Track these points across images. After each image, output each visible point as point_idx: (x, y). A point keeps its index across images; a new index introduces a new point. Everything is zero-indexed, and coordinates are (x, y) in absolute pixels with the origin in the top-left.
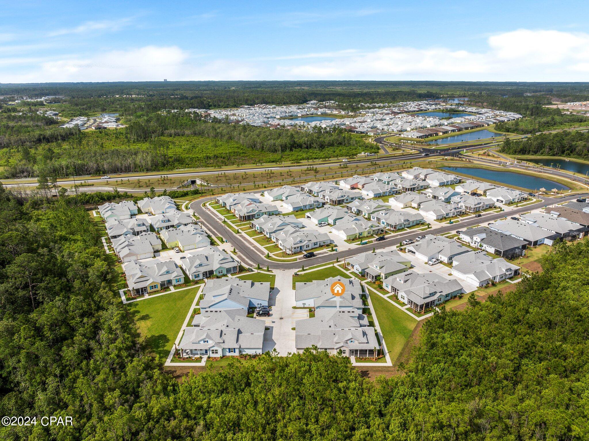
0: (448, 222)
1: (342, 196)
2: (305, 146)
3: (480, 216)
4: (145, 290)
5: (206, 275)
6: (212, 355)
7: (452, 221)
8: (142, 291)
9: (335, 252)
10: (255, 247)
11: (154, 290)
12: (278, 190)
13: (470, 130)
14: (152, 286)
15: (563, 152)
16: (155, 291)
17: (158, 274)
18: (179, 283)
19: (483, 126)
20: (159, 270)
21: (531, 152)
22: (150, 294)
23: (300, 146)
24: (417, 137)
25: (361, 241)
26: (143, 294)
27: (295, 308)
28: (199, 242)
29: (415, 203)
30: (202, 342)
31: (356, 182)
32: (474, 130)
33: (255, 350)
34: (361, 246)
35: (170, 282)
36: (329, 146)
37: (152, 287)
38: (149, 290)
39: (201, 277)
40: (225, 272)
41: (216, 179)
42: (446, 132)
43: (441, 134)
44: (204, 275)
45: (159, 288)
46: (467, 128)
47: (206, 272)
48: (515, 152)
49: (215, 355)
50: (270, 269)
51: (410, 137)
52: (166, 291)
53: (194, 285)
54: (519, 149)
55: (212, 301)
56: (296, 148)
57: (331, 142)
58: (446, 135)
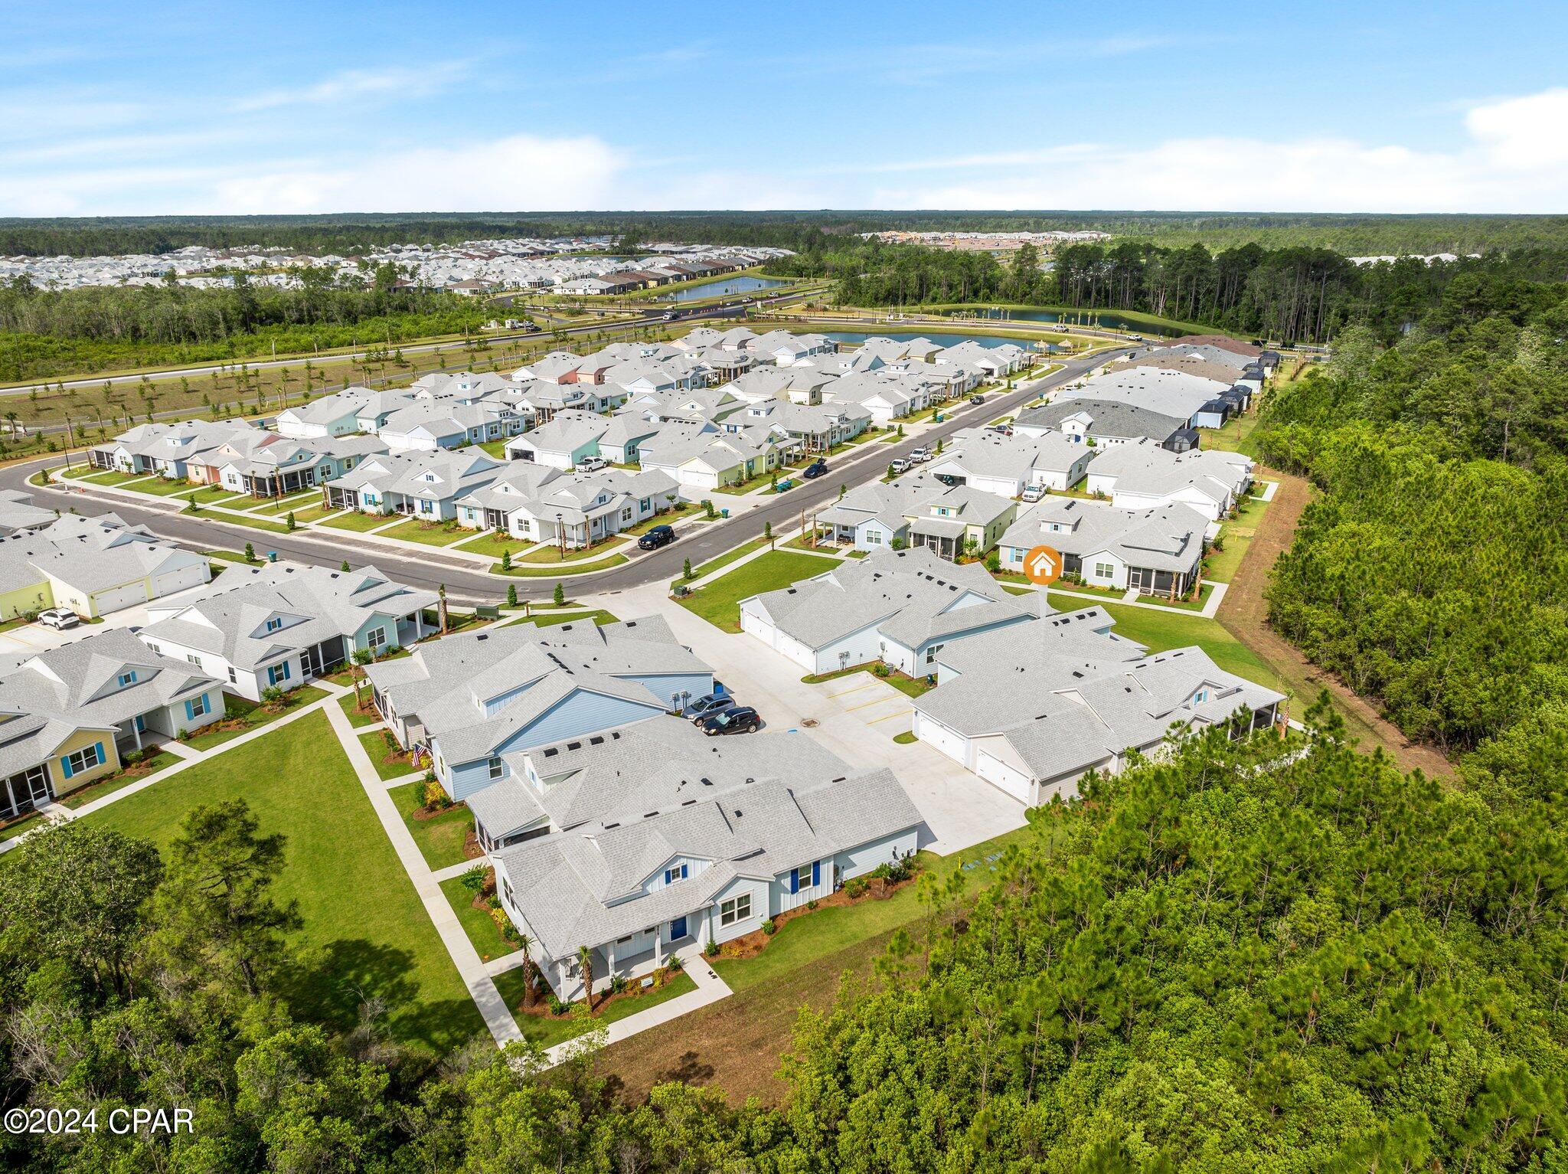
0: (931, 418)
1: (575, 396)
2: (295, 316)
3: (981, 400)
4: (37, 784)
5: (316, 663)
6: (725, 933)
7: (939, 414)
8: (22, 793)
9: (721, 522)
10: (411, 554)
11: (88, 773)
12: (330, 405)
13: (709, 278)
14: (76, 758)
15: (976, 293)
16: (100, 780)
17: (74, 695)
18: (203, 719)
19: (734, 270)
20: (74, 680)
21: (909, 300)
22: (72, 797)
23: (275, 317)
24: (602, 291)
25: (774, 481)
26: (27, 810)
27: (812, 679)
28: (162, 569)
29: (800, 389)
30: (658, 885)
31: (571, 369)
32: (718, 277)
33: (888, 847)
34: (779, 495)
35: (151, 723)
36: (370, 315)
37: (75, 762)
38: (59, 781)
39: (297, 676)
40: (392, 638)
41: (32, 406)
42: (662, 281)
43: (652, 284)
44: (304, 664)
45: (111, 760)
46: (704, 274)
47: (313, 650)
48: (877, 299)
49: (740, 928)
50: (566, 600)
51: (580, 292)
52: (154, 767)
53: (283, 713)
54: (882, 293)
55: (495, 725)
56: (262, 322)
57: (372, 304)
58: (664, 288)
